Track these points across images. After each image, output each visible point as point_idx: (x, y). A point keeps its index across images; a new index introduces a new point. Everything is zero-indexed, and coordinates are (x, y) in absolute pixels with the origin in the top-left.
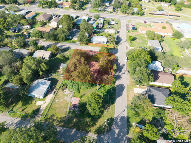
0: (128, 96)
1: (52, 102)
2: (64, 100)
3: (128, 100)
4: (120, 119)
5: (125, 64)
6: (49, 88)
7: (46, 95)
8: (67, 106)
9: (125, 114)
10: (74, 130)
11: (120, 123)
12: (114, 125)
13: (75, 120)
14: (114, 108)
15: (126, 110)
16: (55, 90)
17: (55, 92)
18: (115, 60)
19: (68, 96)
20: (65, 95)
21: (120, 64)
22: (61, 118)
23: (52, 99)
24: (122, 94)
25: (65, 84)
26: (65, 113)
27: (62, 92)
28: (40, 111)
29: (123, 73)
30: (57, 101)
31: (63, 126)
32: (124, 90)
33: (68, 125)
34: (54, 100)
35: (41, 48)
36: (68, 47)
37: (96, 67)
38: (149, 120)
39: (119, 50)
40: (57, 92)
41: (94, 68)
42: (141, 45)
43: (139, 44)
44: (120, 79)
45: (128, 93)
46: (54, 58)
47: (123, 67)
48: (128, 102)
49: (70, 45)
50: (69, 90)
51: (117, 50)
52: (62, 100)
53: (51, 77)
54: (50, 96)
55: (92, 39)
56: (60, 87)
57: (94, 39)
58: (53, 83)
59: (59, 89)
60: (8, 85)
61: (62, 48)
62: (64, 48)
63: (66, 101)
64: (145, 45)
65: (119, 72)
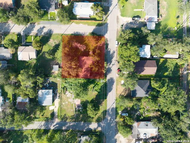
0: (117, 90)
1: (61, 106)
2: (69, 102)
3: (117, 94)
4: (111, 110)
6: (53, 94)
7: (53, 101)
8: (73, 107)
9: (114, 106)
10: (83, 122)
11: (111, 113)
12: (107, 115)
13: (81, 116)
14: (107, 103)
15: (115, 102)
16: (58, 95)
18: (105, 46)
19: (71, 98)
20: (68, 98)
22: (71, 116)
23: (59, 103)
24: (112, 89)
25: (65, 87)
26: (73, 112)
27: (65, 96)
28: (55, 114)
29: (113, 65)
30: (63, 104)
31: (75, 121)
32: (114, 84)
33: (78, 120)
34: (61, 104)
35: (18, 38)
36: (49, 30)
37: (88, 64)
38: (130, 107)
39: (109, 25)
40: (60, 95)
41: (86, 66)
42: (135, 10)
43: (133, 8)
44: (110, 72)
45: (117, 87)
46: (41, 54)
47: (113, 56)
48: (116, 95)
49: (50, 25)
50: (69, 92)
51: (107, 26)
52: (67, 102)
53: (49, 81)
54: (57, 101)
55: (75, 12)
56: (61, 91)
57: (77, 11)
58: (54, 88)
59: (61, 93)
60: (19, 99)
61: (43, 34)
62: (45, 33)
63: (71, 103)
64: (140, 10)
65: (109, 63)
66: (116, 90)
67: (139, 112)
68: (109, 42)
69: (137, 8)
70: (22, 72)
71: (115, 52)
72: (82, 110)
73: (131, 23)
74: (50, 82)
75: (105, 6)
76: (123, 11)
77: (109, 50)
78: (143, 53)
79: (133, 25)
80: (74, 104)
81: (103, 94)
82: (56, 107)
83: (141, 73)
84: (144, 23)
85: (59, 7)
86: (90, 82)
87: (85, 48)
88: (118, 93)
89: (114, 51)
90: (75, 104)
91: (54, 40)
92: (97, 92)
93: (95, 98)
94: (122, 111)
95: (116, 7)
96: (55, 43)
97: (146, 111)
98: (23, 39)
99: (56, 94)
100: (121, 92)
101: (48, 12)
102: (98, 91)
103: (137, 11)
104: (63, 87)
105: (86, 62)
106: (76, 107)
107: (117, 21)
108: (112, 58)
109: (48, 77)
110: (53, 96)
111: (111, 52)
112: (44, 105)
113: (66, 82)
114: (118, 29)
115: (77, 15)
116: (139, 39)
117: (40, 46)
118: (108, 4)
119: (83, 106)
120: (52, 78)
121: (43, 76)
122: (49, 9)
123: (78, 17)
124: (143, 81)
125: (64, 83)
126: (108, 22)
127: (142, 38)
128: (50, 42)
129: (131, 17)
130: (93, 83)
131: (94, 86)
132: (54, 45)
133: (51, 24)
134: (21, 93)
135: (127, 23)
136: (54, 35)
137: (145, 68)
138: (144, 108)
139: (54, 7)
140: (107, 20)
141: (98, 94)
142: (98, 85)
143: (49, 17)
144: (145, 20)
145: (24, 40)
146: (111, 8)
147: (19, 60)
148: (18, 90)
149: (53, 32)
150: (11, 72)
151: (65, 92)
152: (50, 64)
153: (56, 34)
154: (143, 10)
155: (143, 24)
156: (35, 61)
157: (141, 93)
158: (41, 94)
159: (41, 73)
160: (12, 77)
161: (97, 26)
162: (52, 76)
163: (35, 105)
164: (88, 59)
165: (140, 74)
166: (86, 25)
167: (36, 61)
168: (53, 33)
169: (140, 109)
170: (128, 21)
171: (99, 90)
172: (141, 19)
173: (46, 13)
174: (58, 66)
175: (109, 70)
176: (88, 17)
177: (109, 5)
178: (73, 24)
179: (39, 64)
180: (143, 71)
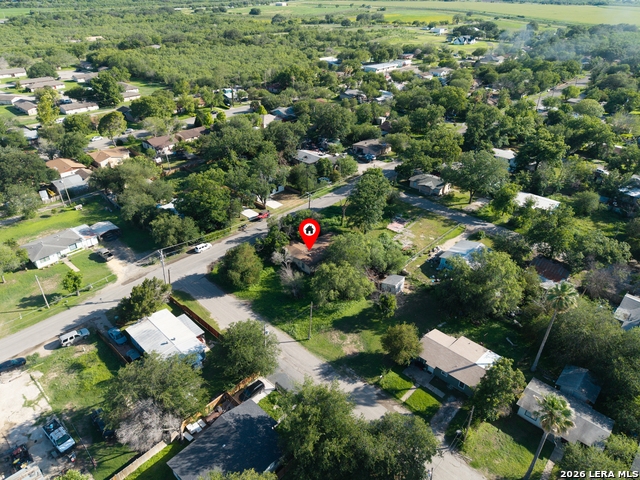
29: (258, 230)
35: (463, 428)
40: (427, 250)
53: (436, 281)
65: (264, 234)
68: (215, 260)
71: (227, 242)
74: (436, 278)
80: (407, 228)
91: (339, 347)
96: (343, 338)
98: (450, 419)
105: (307, 251)
107: (140, 277)
108: (246, 238)
114: (163, 266)
120: (424, 282)
135: (128, 263)
145: (446, 413)
153: (317, 353)
164: (298, 252)
168: (323, 362)
170: (121, 264)
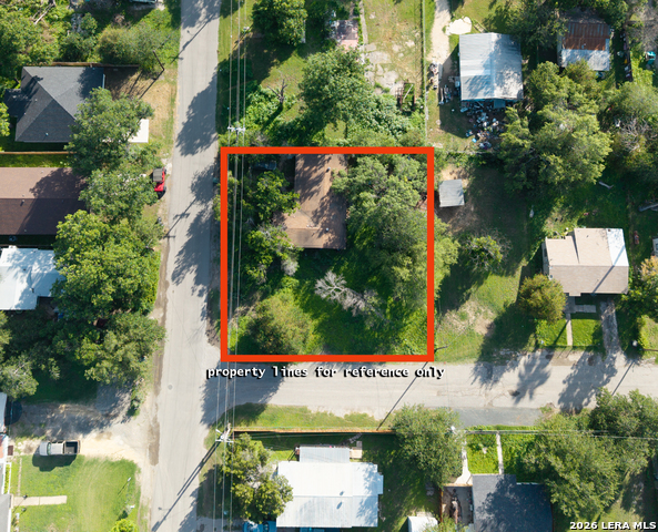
0: (173, 100)
1: (422, 34)
2: (388, 49)
3: (174, 83)
4: (199, 16)
5: (172, 286)
6: (457, 84)
7: (455, 56)
8: (370, 30)
11: (200, 4)
14: (220, 46)
15: (181, 48)
16: (436, 80)
17: (431, 74)
19: (380, 68)
20: (393, 67)
21: (198, 281)
23: (429, 47)
24: (192, 106)
25: (409, 114)
26: (369, 9)
27: (405, 76)
29: (183, 215)
30: (411, 44)
32: (182, 126)
34: (420, 43)
35: (636, 335)
36: (496, 381)
37: (305, 213)
38: (116, 25)
39: (200, 414)
40: (425, 78)
41: (313, 204)
42: (60, 500)
43: (71, 509)
44: (199, 178)
45: (171, 113)
46: (524, 263)
47: (181, 258)
48: (175, 76)
49: (490, 404)
50: (386, 91)
51: (209, 406)
52: (396, 48)
53: (477, 138)
54: (439, 55)
55: (371, 474)
56: (422, 96)
57: (363, 482)
58: (457, 111)
59: (422, 88)
60: (599, 60)
61: (523, 360)
62: (514, 366)
63: (378, 45)
64: (34, 501)
65: (204, 219)
66: (178, 98)
67: (74, 7)
68: (204, 325)
69: (51, 509)
70: (598, 170)
71: (173, 278)
72: (328, 17)
73: (85, 428)
74: (475, 133)
75: (219, 516)
76: (125, 492)
77: (200, 287)
78: (36, 269)
79: (73, 419)
80: (364, 42)
81: (234, 84)
82: (444, 30)
83: (53, 173)
84: (15, 430)
85: (455, 503)
86: (294, 136)
87: (320, 283)
88: (167, 87)
89: (178, 283)
90: (361, 39)
91: (470, 332)
92: (263, 90)
93: (273, 65)
94: (150, 10)
95: (157, 517)
96: (463, 317)
97: (41, 9)
98: (615, 331)
99: (443, 81)
100: (154, 89)
101: (505, 472)
102: (261, 93)
103: (48, 493)
104: (416, 114)
105: (312, 224)
106: (354, 31)
107: (158, 434)
108: (187, 247)
109: (485, 157)
110: (459, 75)
111: (190, 277)
112: (494, 36)
113: (404, 131)
114: (157, 392)
115: (361, 460)
116: (54, 334)
117: (528, 294)
118: (202, 527)
119: (327, 34)
120: (468, 151)
121: (507, 157)
122: (502, 487)
123: (358, 453)
124: (49, 136)
125: (412, 128)
126: (203, 432)
127: (39, 339)
128: (489, 322)
129: (82, 458)
130: (281, 128)
131: (278, 118)
132: (469, 307)
133: (489, 412)
134: (595, 86)
135: (107, 429)
136: (471, 356)
137: (31, 196)
138: (52, 21)
139: (475, 494)
140: (207, 441)
141: (259, 83)
142: (257, 122)
143: (499, 450)
144: (10, 448)
145: (609, 327)
146: (187, 505)
147: (621, 231)
148: (610, 98)
149: (476, 369)
150: (644, 170)
151: (405, 92)
152: (478, 213)
153: (458, 359)
154: (17, 501)
155: (23, 425)
156: (549, 227)
157: (61, 84)
158: (508, 82)
159: (517, 169)
160: (639, 149)
161: (262, 408)
162: (465, 159)
163: (531, 34)
164: (305, 235)
165: (55, 169)
166: (313, 410)
167: (545, 229)
168: (473, 366)
169: (68, 18)
170: (99, 438)
171: (255, 97)
172: (30, 449)
173: (515, 470)
174: (444, 202)
175: (205, 187)
176: (303, 450)
177: (199, 523)
178: (379, 415)
179: (531, 215)
180: (43, 184)
